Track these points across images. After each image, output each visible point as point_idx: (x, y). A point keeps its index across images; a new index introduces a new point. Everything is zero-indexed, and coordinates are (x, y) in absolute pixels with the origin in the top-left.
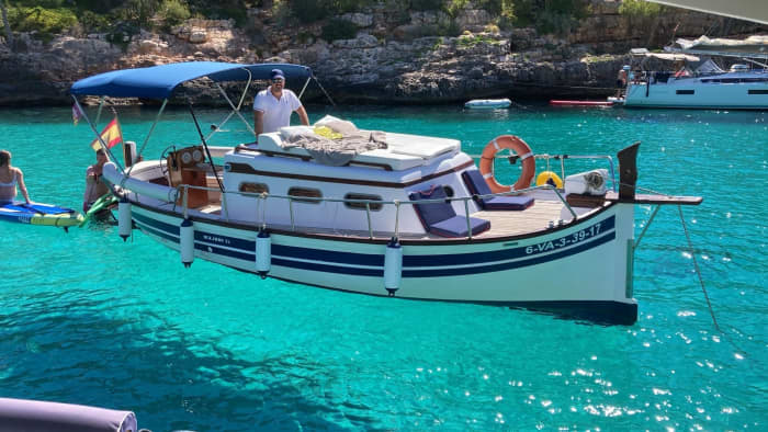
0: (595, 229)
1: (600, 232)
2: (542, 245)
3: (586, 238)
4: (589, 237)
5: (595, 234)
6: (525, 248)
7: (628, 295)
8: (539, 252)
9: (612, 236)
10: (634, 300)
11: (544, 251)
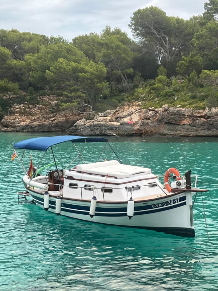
0: (177, 200)
1: (179, 202)
2: (157, 204)
3: (174, 203)
4: (175, 203)
5: (178, 202)
6: (152, 205)
7: (191, 226)
8: (157, 207)
9: (185, 204)
10: (193, 227)
11: (158, 207)
